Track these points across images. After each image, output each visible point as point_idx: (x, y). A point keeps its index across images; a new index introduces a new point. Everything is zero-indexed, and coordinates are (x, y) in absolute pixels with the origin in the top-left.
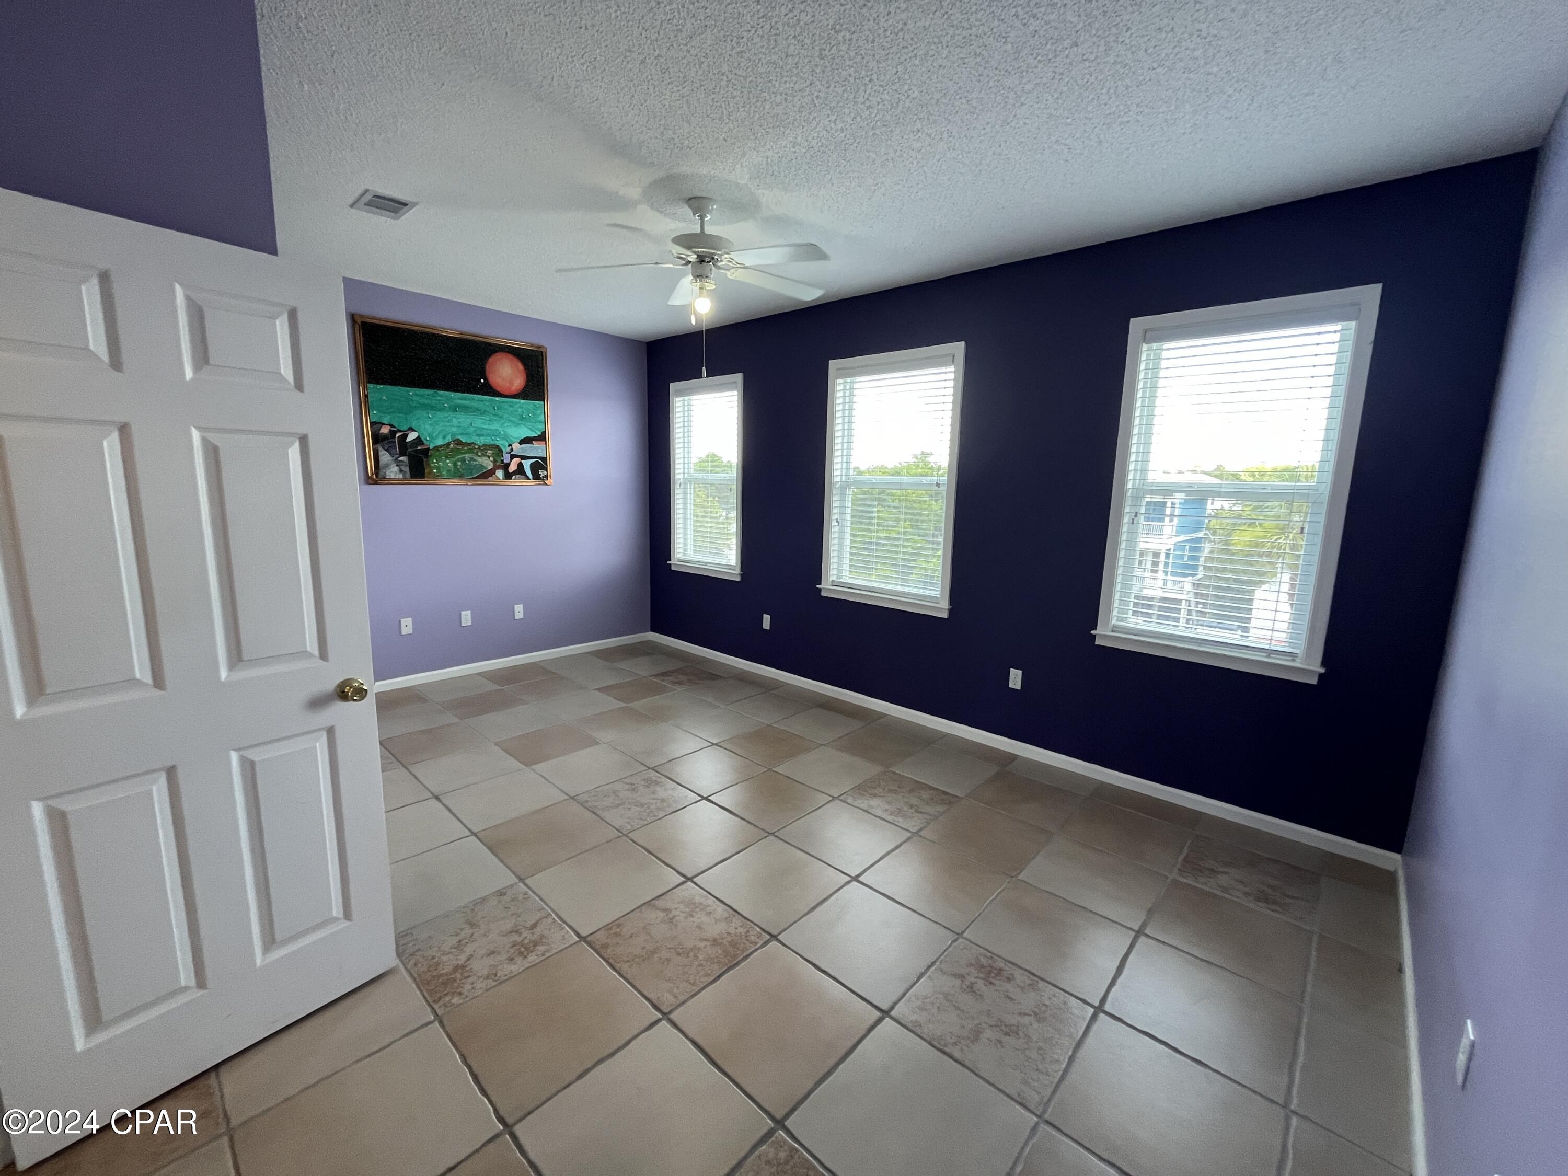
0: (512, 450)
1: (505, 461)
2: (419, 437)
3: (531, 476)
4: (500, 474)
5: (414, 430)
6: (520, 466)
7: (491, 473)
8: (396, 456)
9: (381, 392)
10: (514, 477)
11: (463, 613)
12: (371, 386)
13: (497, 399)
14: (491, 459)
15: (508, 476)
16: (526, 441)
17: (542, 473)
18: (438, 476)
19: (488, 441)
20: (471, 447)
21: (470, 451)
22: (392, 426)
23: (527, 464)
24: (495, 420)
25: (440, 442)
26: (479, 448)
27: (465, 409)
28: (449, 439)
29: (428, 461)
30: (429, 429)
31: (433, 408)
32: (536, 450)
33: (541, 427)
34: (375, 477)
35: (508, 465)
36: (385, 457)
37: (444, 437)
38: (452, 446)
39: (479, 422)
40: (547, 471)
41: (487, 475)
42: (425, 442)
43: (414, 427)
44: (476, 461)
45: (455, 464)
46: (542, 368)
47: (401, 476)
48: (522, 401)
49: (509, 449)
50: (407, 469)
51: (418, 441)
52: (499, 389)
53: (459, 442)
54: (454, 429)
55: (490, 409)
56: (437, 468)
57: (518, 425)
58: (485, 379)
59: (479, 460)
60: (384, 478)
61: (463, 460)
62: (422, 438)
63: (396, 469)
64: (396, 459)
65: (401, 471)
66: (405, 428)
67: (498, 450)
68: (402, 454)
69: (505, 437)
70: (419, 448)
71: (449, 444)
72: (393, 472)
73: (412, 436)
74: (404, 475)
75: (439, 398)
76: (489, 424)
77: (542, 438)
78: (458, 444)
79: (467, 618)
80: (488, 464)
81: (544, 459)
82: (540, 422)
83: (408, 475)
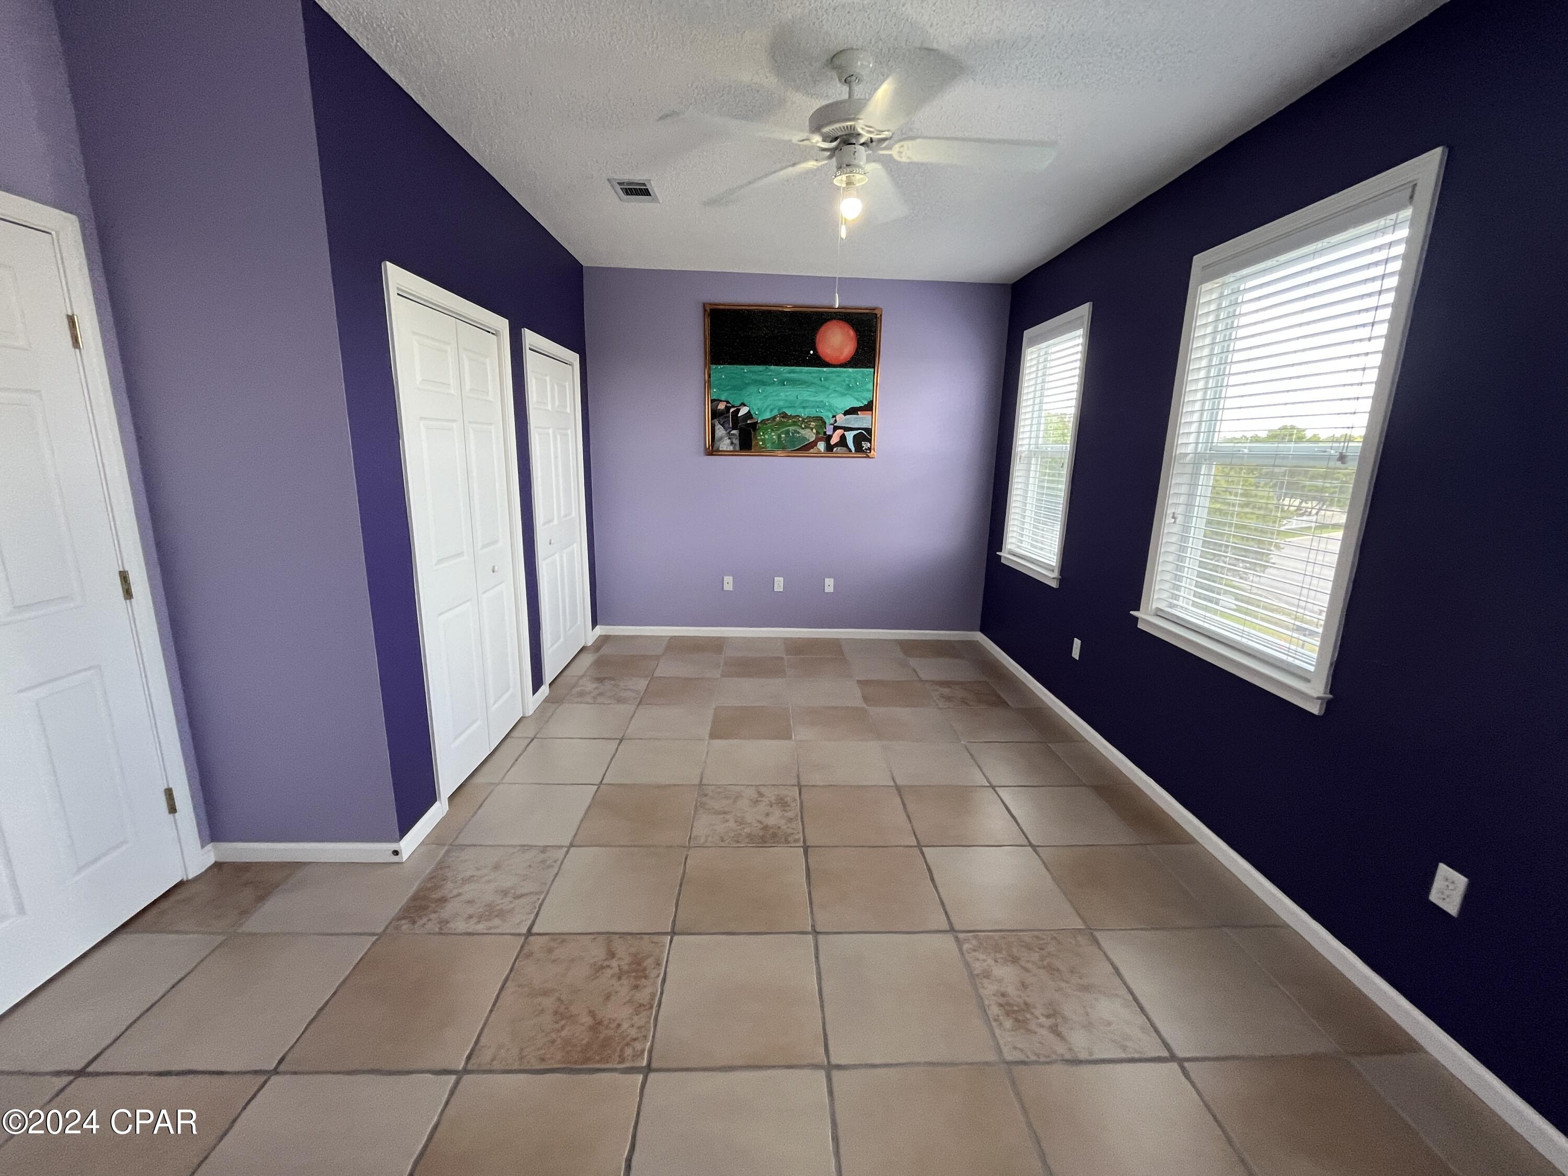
0: (836, 421)
1: (827, 433)
2: (749, 412)
3: (853, 449)
4: (821, 446)
5: (745, 405)
6: (843, 438)
7: (813, 444)
8: (728, 431)
9: (723, 371)
10: (835, 449)
11: (775, 578)
12: (714, 367)
13: (825, 369)
14: (814, 431)
15: (830, 448)
16: (852, 411)
17: (865, 445)
18: (763, 448)
19: (813, 412)
20: (796, 420)
21: (794, 424)
22: (728, 402)
23: (850, 436)
24: (821, 392)
25: (767, 415)
26: (803, 420)
27: (794, 382)
28: (775, 412)
29: (755, 434)
30: (759, 405)
31: (763, 383)
32: (861, 421)
33: (869, 396)
34: (712, 450)
35: (830, 437)
36: (720, 431)
37: (771, 411)
38: (778, 419)
39: (805, 394)
40: (871, 443)
41: (807, 448)
42: (754, 416)
43: (746, 402)
44: (799, 433)
45: (779, 437)
46: (875, 332)
47: (731, 448)
48: (850, 370)
49: (832, 421)
50: (736, 442)
51: (749, 415)
52: (827, 360)
53: (784, 415)
54: (781, 403)
55: (818, 382)
56: (763, 440)
57: (843, 395)
58: (815, 350)
59: (802, 432)
60: (718, 451)
61: (787, 433)
62: (752, 412)
63: (728, 441)
64: (729, 433)
65: (732, 443)
66: (737, 403)
67: (821, 422)
68: (734, 428)
69: (830, 408)
70: (749, 422)
71: (774, 418)
72: (725, 445)
73: (743, 411)
74: (734, 448)
75: (769, 373)
76: (815, 396)
77: (869, 407)
78: (783, 417)
79: (779, 584)
80: (811, 436)
81: (869, 431)
82: (868, 390)
83: (738, 448)
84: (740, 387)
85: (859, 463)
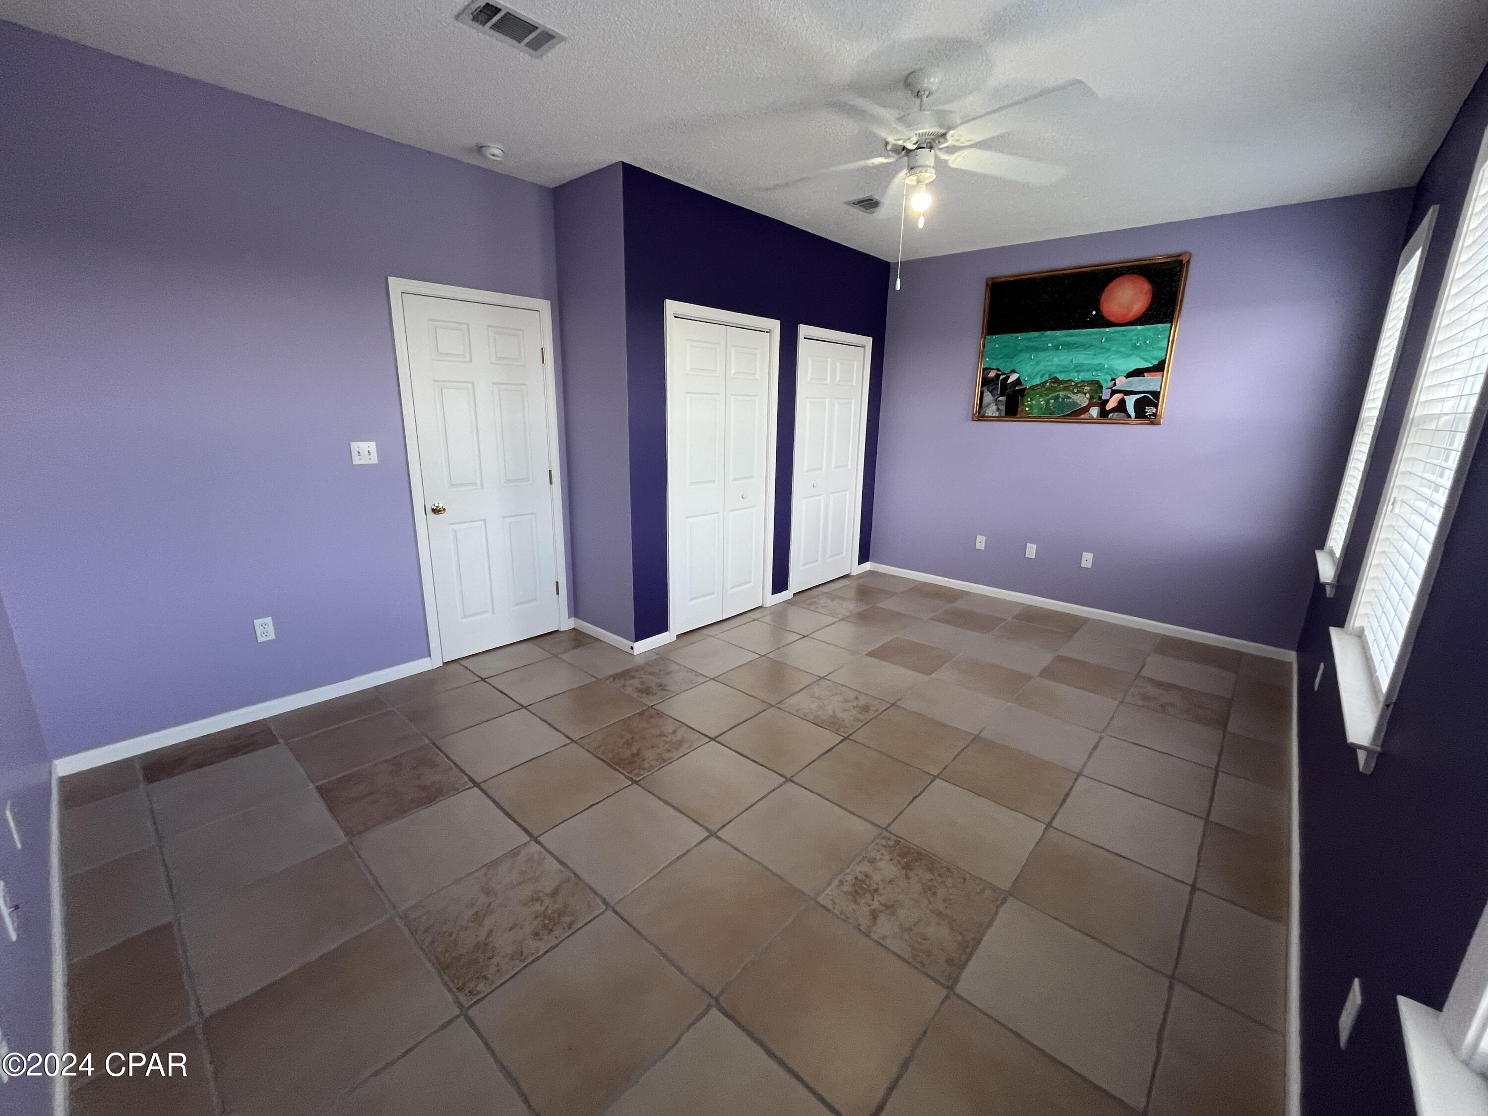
0: (1115, 385)
1: (1103, 398)
2: (1018, 379)
3: (1133, 414)
4: (1094, 412)
5: (1016, 372)
6: (1122, 403)
7: (1086, 409)
8: (995, 398)
10: (1111, 415)
11: (1028, 544)
12: (989, 337)
13: (1107, 330)
14: (1088, 395)
15: (1104, 414)
16: (1138, 373)
17: (1149, 410)
18: (1029, 414)
20: (1067, 385)
21: (1066, 388)
22: (998, 370)
23: (1130, 401)
24: (1100, 353)
25: (1037, 381)
26: (1076, 385)
27: (1069, 346)
28: (1046, 377)
29: (1021, 400)
30: (1030, 371)
31: (1036, 349)
32: (1149, 383)
33: (1161, 355)
34: (980, 416)
35: (1106, 402)
36: (988, 397)
37: (1042, 376)
38: (1048, 384)
39: (1080, 358)
40: (1157, 408)
41: (1076, 414)
42: (1023, 382)
43: (1017, 369)
44: (1069, 398)
45: (1047, 402)
46: (1179, 281)
47: (997, 414)
48: (1139, 327)
49: (1111, 384)
50: (1003, 408)
51: (1018, 382)
52: (1112, 319)
53: (1055, 380)
54: (1053, 368)
55: (1097, 343)
56: (1030, 406)
57: (1128, 356)
58: (1098, 310)
59: (1075, 397)
60: (984, 416)
61: (1056, 398)
62: (1022, 379)
63: (995, 408)
64: (996, 400)
65: (998, 409)
66: (1007, 371)
67: (1097, 386)
68: (1002, 394)
69: (1110, 370)
70: (1017, 388)
71: (1045, 383)
72: (991, 411)
73: (1013, 378)
74: (1000, 414)
75: (1044, 339)
76: (1093, 359)
77: (1159, 367)
78: (1054, 383)
79: (1031, 551)
80: (1082, 400)
81: (1156, 394)
82: (1161, 349)
83: (1003, 414)
84: (1011, 356)
85: (1138, 431)
